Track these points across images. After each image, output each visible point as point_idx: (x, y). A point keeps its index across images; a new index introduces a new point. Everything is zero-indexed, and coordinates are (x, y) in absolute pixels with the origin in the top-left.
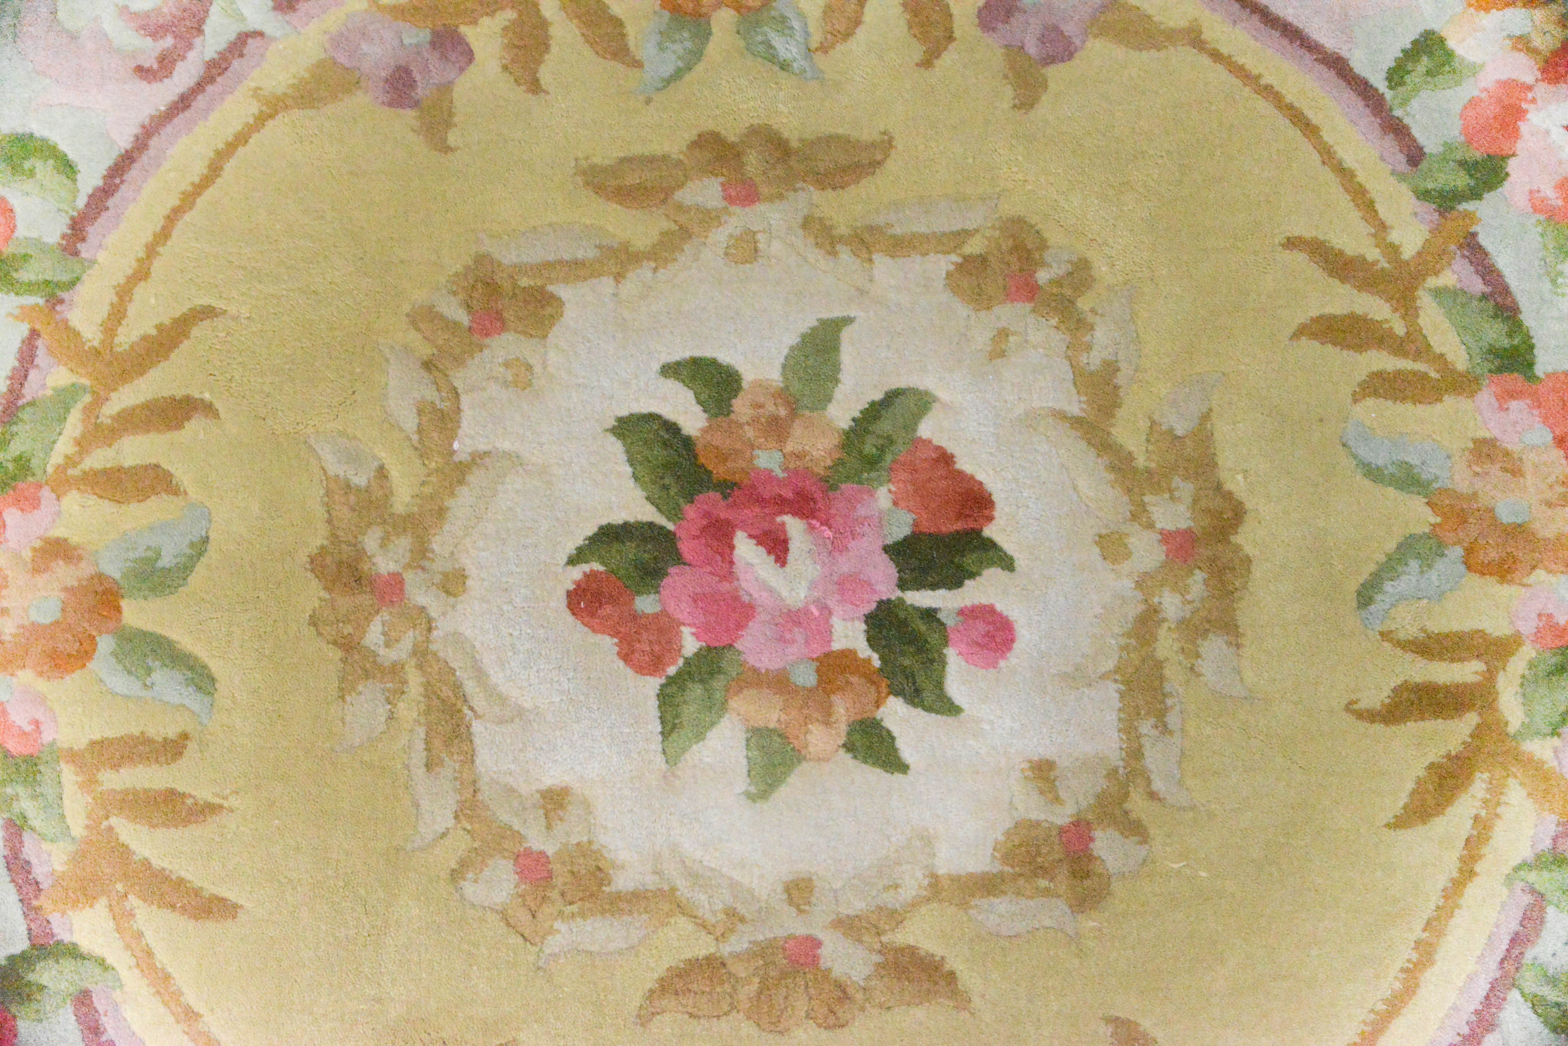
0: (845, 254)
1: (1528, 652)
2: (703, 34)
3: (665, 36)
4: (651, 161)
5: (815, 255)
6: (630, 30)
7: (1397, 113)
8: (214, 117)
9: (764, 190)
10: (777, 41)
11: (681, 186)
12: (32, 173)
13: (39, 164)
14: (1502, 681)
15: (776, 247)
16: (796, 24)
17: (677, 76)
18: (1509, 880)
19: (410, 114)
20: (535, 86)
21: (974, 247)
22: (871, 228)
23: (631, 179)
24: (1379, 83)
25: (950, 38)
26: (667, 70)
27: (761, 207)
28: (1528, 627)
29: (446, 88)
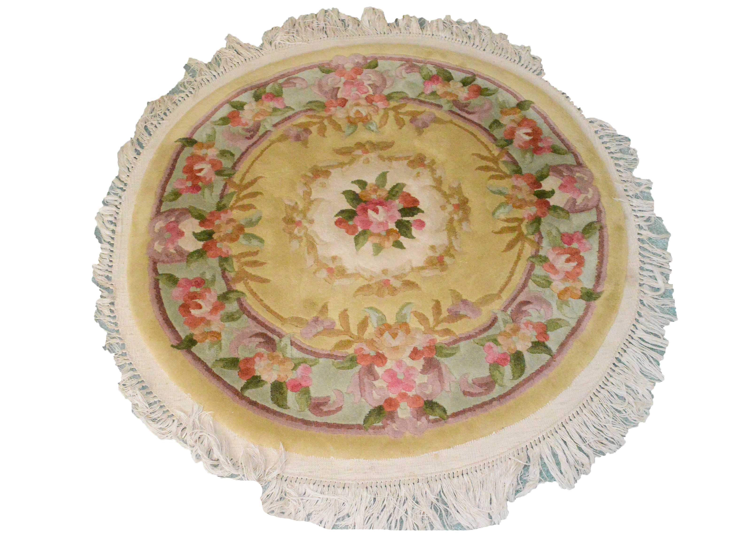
0: (386, 161)
1: (527, 221)
2: (356, 126)
3: (349, 127)
4: (347, 148)
5: (381, 161)
6: (342, 126)
7: (491, 133)
8: (261, 145)
9: (370, 151)
10: (371, 127)
11: (354, 151)
12: (226, 156)
13: (227, 155)
14: (522, 225)
15: (373, 161)
16: (374, 124)
17: (352, 133)
18: (527, 260)
19: (300, 142)
20: (324, 136)
21: (412, 159)
22: (391, 157)
23: (343, 151)
24: (487, 128)
25: (404, 124)
26: (350, 133)
27: (370, 154)
28: (526, 216)
29: (307, 138)
